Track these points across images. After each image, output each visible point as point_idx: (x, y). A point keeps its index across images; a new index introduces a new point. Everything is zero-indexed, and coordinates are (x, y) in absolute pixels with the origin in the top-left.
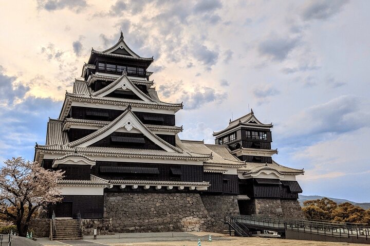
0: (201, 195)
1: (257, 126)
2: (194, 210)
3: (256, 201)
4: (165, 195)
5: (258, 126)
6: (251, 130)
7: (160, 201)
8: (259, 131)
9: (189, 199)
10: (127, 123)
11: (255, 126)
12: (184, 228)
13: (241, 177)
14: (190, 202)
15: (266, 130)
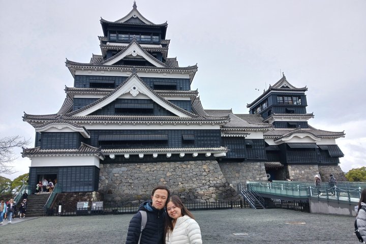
0: (219, 162)
1: (289, 90)
2: (211, 179)
3: (290, 167)
4: (178, 164)
5: (291, 91)
6: (283, 95)
7: (172, 170)
8: (291, 96)
9: (205, 167)
10: (132, 88)
11: (287, 90)
12: (197, 200)
13: (271, 143)
14: (207, 170)
15: (300, 95)
